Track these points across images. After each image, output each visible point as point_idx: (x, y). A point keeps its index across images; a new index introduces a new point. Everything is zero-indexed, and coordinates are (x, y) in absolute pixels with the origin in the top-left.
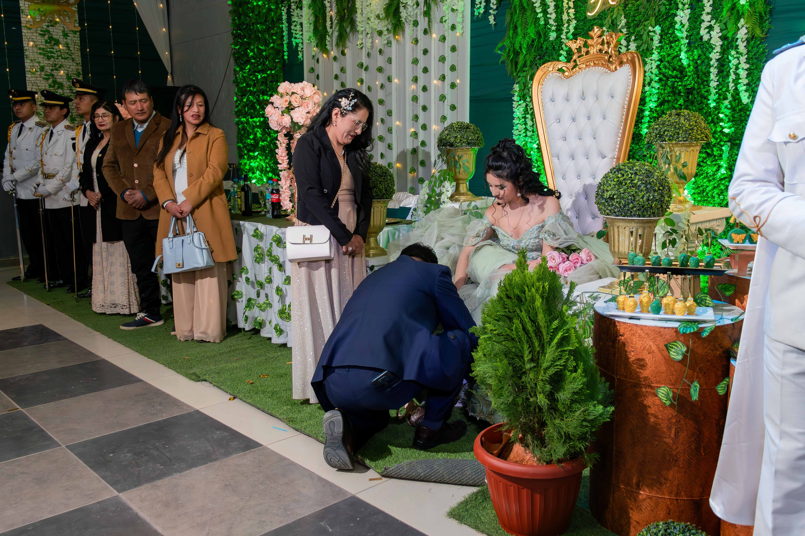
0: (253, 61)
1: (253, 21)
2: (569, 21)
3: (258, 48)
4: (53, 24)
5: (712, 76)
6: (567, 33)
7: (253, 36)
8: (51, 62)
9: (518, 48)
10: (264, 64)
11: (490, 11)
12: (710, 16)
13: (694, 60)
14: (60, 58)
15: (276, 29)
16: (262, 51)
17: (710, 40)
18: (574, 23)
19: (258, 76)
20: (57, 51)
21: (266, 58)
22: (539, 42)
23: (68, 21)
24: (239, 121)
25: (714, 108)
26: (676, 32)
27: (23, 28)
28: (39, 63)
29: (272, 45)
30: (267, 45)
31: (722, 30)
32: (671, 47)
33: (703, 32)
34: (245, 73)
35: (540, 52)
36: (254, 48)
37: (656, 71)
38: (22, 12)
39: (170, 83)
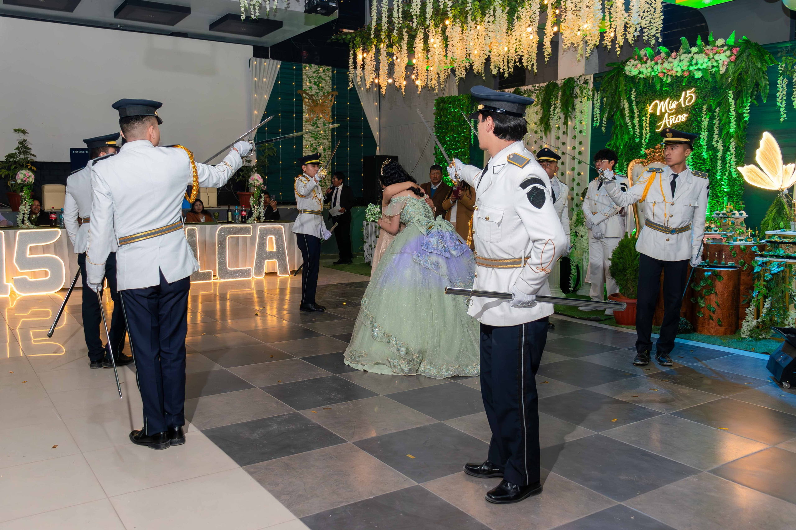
0: (449, 143)
1: (450, 120)
2: (646, 134)
3: (452, 135)
4: (318, 118)
5: (718, 164)
6: (645, 139)
7: (449, 129)
8: (316, 142)
9: (618, 145)
10: (456, 145)
11: (603, 125)
12: (717, 136)
13: (709, 156)
14: (321, 139)
16: (456, 137)
17: (717, 146)
18: (649, 134)
19: (452, 152)
20: (319, 135)
21: (458, 142)
22: (630, 142)
23: (326, 116)
25: (720, 179)
26: (701, 142)
27: (303, 121)
28: (310, 142)
29: (462, 134)
30: (459, 134)
31: (723, 143)
32: (699, 149)
33: (714, 143)
35: (630, 148)
36: (450, 136)
37: (691, 160)
38: (304, 113)
39: (378, 153)
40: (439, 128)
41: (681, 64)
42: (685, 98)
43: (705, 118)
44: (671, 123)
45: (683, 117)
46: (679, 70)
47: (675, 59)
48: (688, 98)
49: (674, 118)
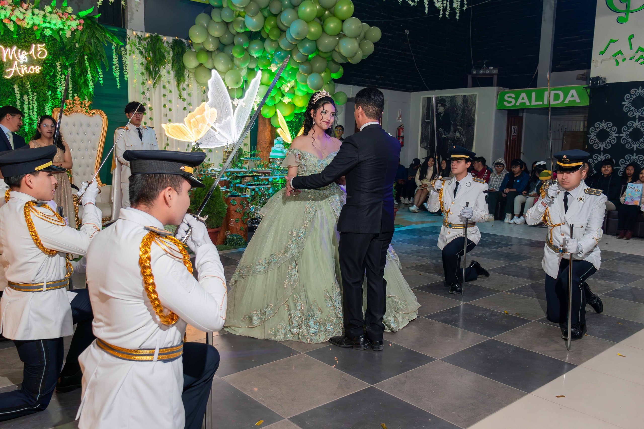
41: (35, 17)
42: (36, 52)
43: (61, 75)
44: (23, 73)
45: (37, 69)
46: (31, 23)
47: (26, 10)
48: (39, 51)
49: (26, 68)
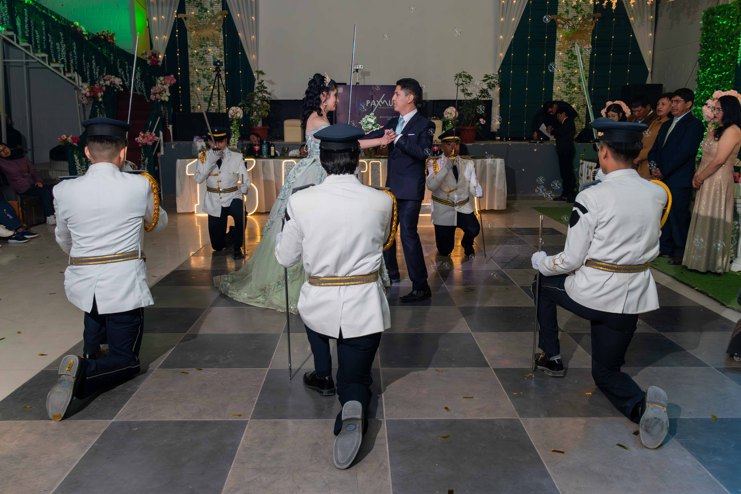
0: (713, 65)
1: (718, 35)
3: (718, 55)
7: (716, 46)
8: (570, 71)
10: (721, 67)
14: (576, 68)
15: (734, 41)
16: (721, 57)
19: (715, 76)
20: (574, 64)
21: (724, 62)
23: (584, 42)
24: (695, 109)
27: (556, 50)
28: (563, 72)
29: (729, 53)
30: (725, 52)
34: (705, 74)
36: (715, 56)
38: (557, 40)
39: (649, 81)
40: (705, 47)
